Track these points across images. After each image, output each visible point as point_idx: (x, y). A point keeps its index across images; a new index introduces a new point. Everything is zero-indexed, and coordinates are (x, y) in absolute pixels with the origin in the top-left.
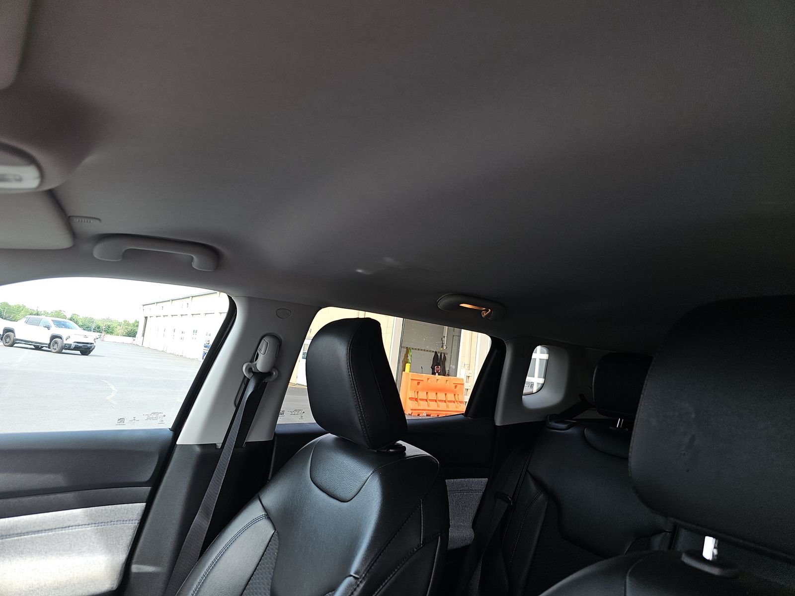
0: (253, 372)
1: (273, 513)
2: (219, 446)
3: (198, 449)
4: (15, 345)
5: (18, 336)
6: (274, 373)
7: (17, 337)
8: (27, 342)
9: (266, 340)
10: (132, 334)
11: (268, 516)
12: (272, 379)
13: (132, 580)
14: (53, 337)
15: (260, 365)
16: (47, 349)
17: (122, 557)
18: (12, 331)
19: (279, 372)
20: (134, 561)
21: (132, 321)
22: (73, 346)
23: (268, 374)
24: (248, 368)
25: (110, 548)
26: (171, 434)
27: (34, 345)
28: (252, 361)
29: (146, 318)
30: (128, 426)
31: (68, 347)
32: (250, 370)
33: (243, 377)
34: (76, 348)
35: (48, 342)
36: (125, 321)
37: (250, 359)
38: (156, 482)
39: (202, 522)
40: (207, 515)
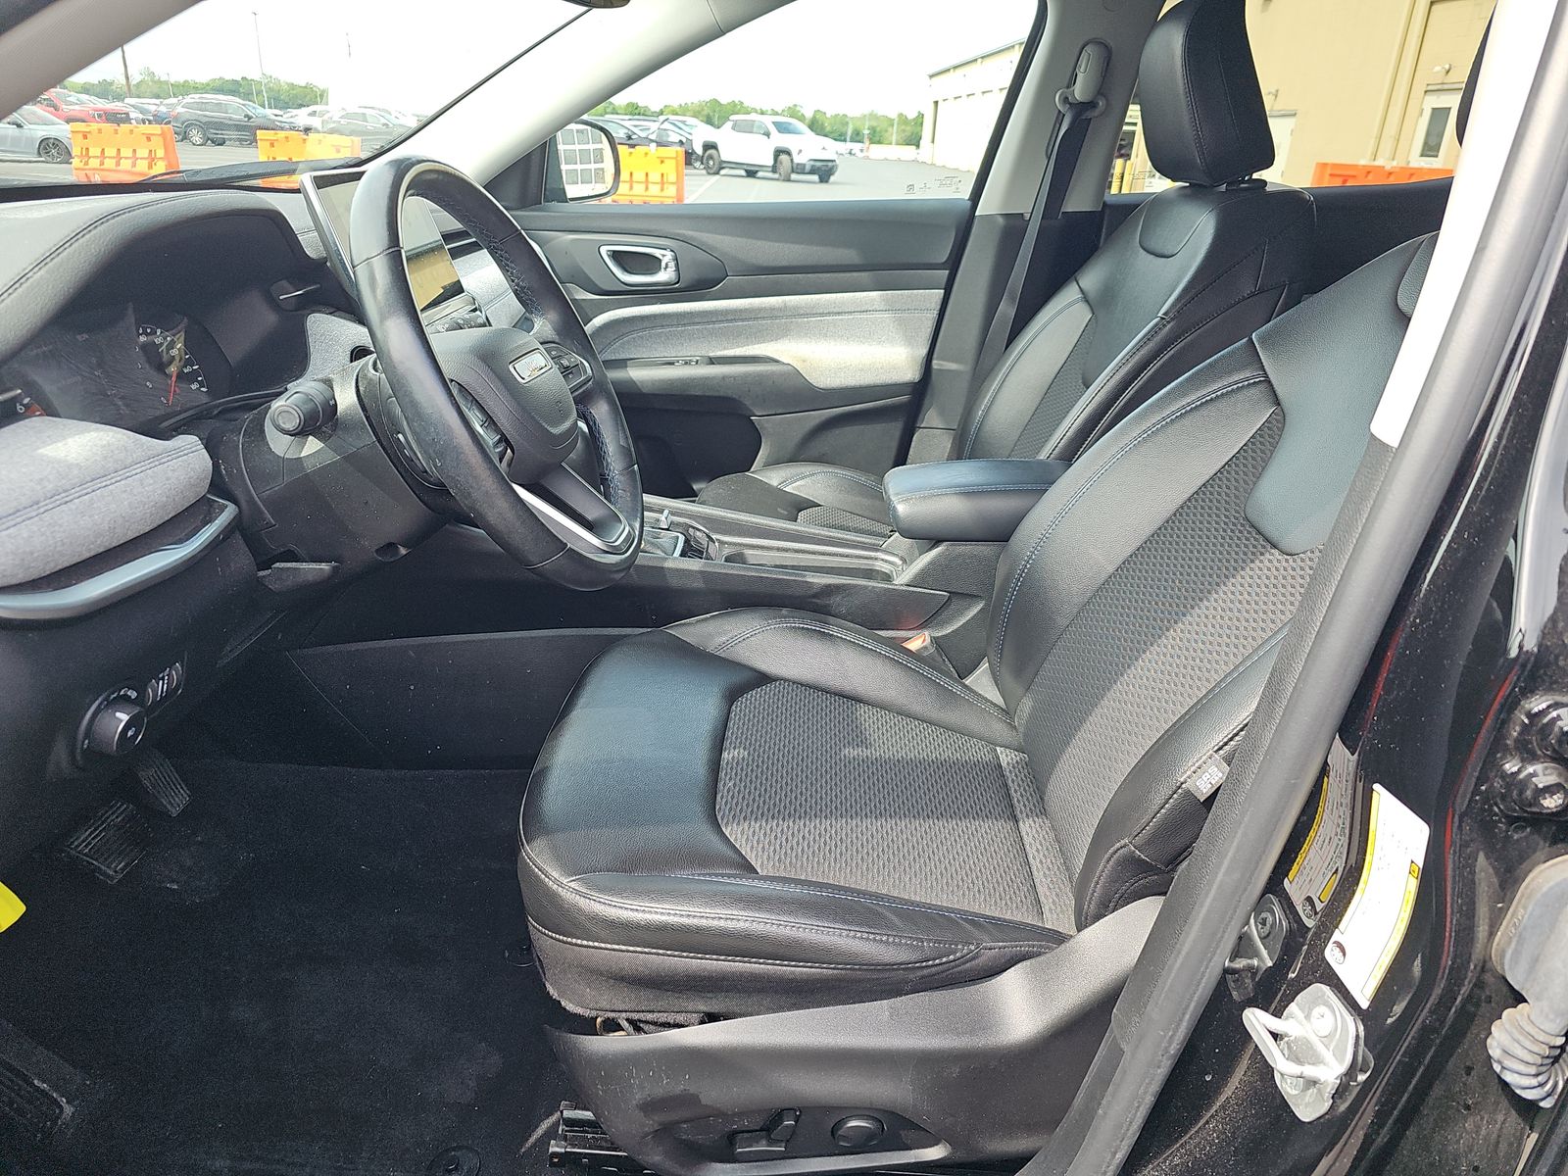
0: (1070, 104)
1: (1091, 295)
2: (1027, 217)
3: (1001, 220)
4: (723, 172)
5: (726, 154)
6: (1101, 103)
7: (723, 159)
8: (737, 165)
9: (1088, 49)
10: (914, 141)
11: (1086, 299)
12: (1096, 113)
13: (934, 376)
14: (778, 152)
15: (1079, 92)
16: (770, 175)
17: (924, 351)
18: (714, 146)
19: (1107, 100)
20: (935, 356)
21: (911, 115)
22: (808, 168)
23: (1090, 105)
24: (1062, 98)
25: (909, 341)
26: (969, 203)
27: (746, 171)
28: (1068, 87)
29: (936, 103)
30: (918, 195)
31: (799, 169)
32: (1065, 100)
33: (1057, 112)
34: (812, 172)
35: (771, 162)
36: (901, 115)
37: (1066, 84)
38: (954, 263)
39: (1007, 310)
40: (1014, 300)
